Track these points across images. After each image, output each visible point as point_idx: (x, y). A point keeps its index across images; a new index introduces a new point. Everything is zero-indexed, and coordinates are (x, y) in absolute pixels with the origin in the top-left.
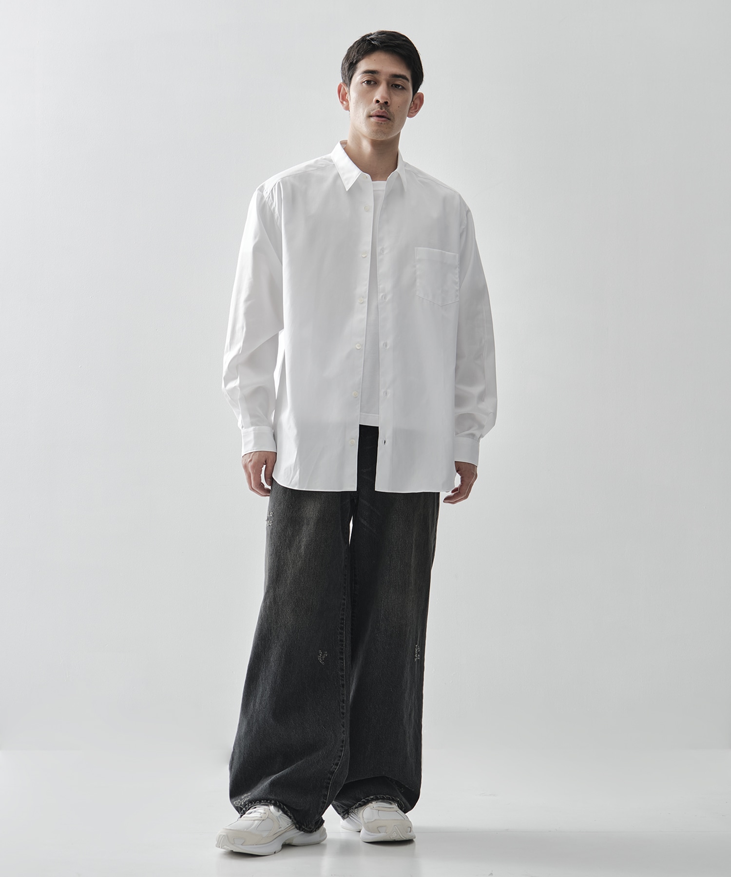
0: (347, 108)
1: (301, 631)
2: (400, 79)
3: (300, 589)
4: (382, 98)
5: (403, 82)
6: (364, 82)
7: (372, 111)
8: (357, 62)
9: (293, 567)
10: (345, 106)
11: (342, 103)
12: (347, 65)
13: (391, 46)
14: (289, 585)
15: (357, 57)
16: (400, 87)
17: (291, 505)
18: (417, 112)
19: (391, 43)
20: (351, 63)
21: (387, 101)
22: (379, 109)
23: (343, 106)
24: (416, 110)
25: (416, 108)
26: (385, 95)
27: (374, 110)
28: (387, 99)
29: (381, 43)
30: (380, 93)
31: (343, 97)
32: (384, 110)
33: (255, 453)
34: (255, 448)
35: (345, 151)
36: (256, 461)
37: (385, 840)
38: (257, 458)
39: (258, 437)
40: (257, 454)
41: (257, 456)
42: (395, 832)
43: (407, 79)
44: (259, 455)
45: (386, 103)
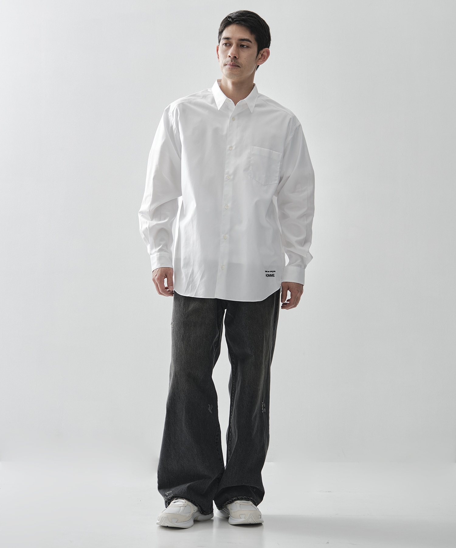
1: (193, 392)
2: (245, 41)
3: (190, 367)
4: (232, 54)
5: (247, 43)
6: (224, 44)
7: (227, 62)
8: (222, 32)
9: (185, 353)
14: (183, 364)
16: (245, 47)
17: (183, 314)
22: (231, 62)
24: (265, 59)
26: (235, 53)
28: (235, 55)
30: (231, 51)
33: (159, 270)
34: (158, 266)
35: (220, 87)
36: (159, 275)
37: (245, 523)
38: (160, 273)
39: (160, 259)
40: (160, 270)
41: (160, 272)
42: (251, 518)
43: (250, 41)
44: (161, 271)
45: (235, 57)
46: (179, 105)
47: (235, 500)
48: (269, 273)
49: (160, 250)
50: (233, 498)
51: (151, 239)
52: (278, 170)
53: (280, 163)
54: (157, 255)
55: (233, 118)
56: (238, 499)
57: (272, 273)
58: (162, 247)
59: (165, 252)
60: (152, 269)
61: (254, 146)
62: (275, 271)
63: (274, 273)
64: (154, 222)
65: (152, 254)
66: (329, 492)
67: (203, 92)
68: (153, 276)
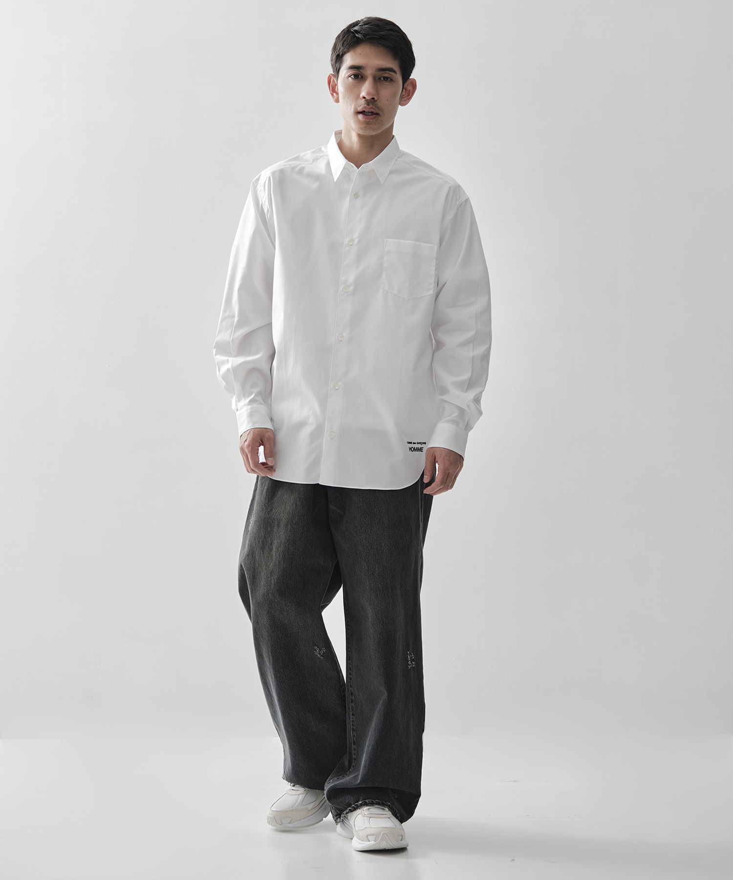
0: (337, 101)
2: (387, 72)
4: (368, 94)
5: (392, 74)
6: (350, 76)
7: (359, 106)
8: (343, 55)
10: (335, 98)
11: (332, 95)
12: (335, 57)
13: (375, 38)
15: (342, 50)
16: (388, 80)
18: (410, 99)
19: (375, 35)
20: (337, 55)
21: (374, 97)
22: (365, 105)
23: (333, 98)
24: (409, 97)
25: (409, 95)
26: (372, 91)
27: (361, 106)
28: (373, 95)
29: (365, 35)
30: (366, 89)
31: (333, 89)
32: (371, 106)
33: (250, 432)
34: (248, 427)
35: (338, 144)
36: (251, 439)
37: (375, 849)
38: (252, 437)
39: (251, 414)
40: (252, 432)
41: (252, 434)
42: (384, 841)
43: (395, 72)
44: (254, 433)
45: (373, 98)
46: (274, 173)
47: (362, 805)
48: (416, 446)
49: (251, 402)
50: (358, 802)
51: (237, 387)
52: (433, 272)
53: (435, 261)
54: (247, 410)
55: (355, 194)
56: (366, 804)
57: (419, 446)
58: (255, 396)
59: (259, 404)
60: (240, 433)
61: (389, 238)
62: (425, 443)
63: (423, 446)
64: (241, 360)
65: (239, 409)
66: (514, 781)
67: (314, 152)
68: (241, 442)
